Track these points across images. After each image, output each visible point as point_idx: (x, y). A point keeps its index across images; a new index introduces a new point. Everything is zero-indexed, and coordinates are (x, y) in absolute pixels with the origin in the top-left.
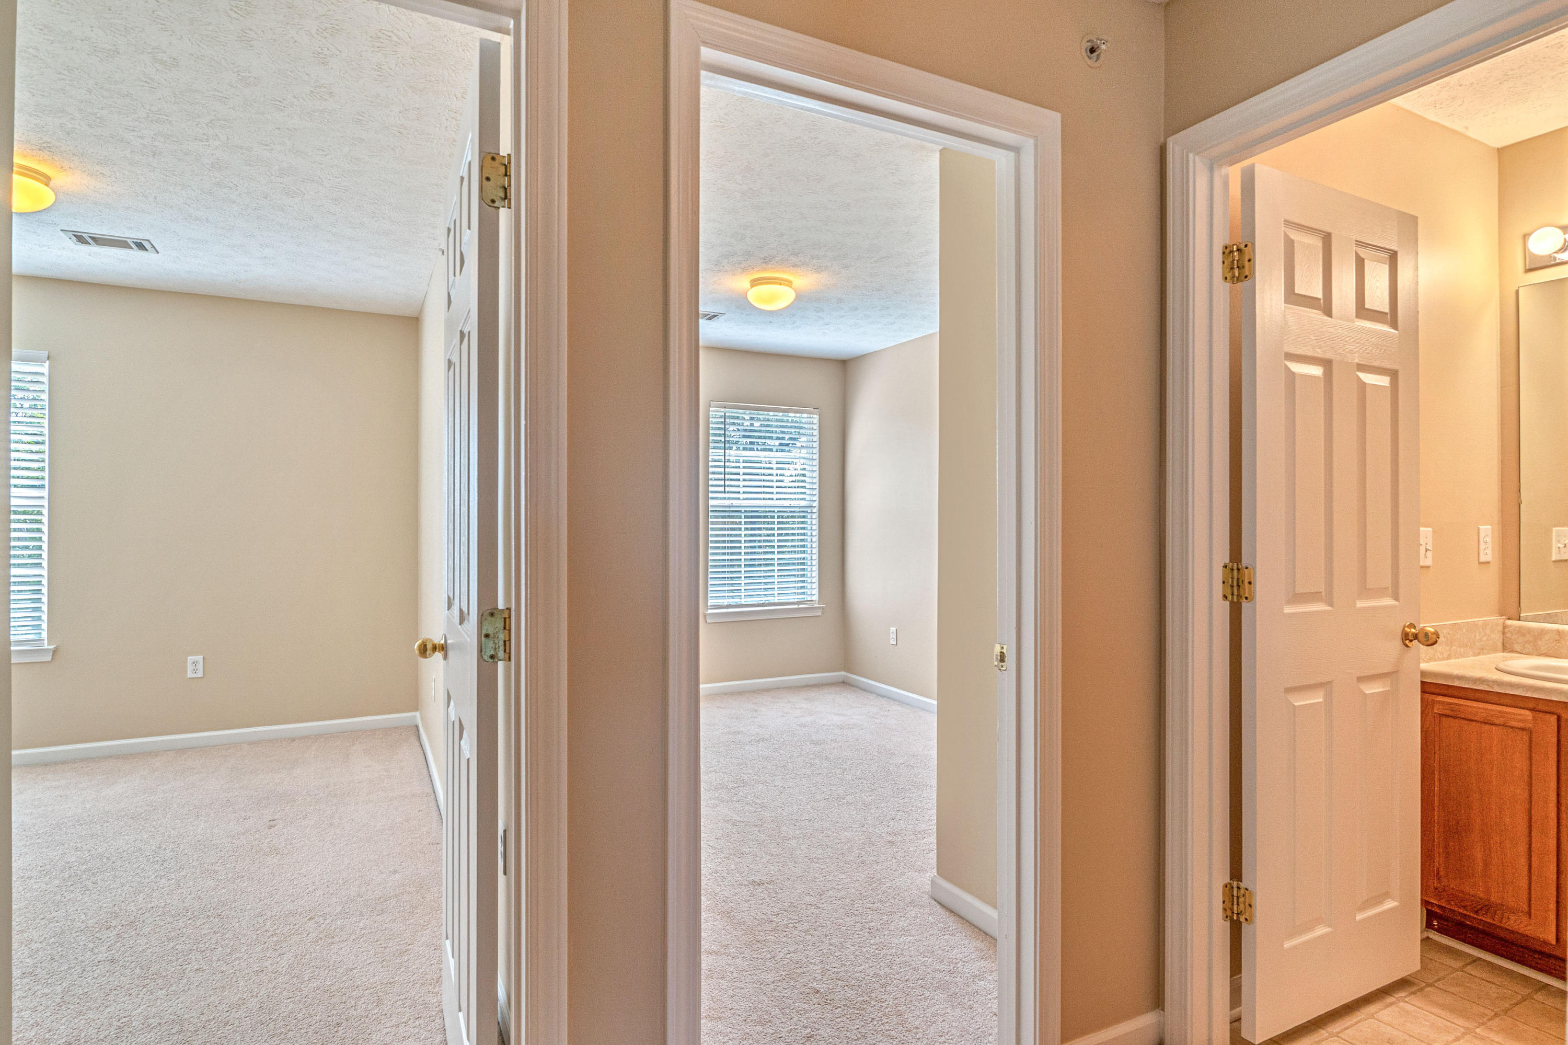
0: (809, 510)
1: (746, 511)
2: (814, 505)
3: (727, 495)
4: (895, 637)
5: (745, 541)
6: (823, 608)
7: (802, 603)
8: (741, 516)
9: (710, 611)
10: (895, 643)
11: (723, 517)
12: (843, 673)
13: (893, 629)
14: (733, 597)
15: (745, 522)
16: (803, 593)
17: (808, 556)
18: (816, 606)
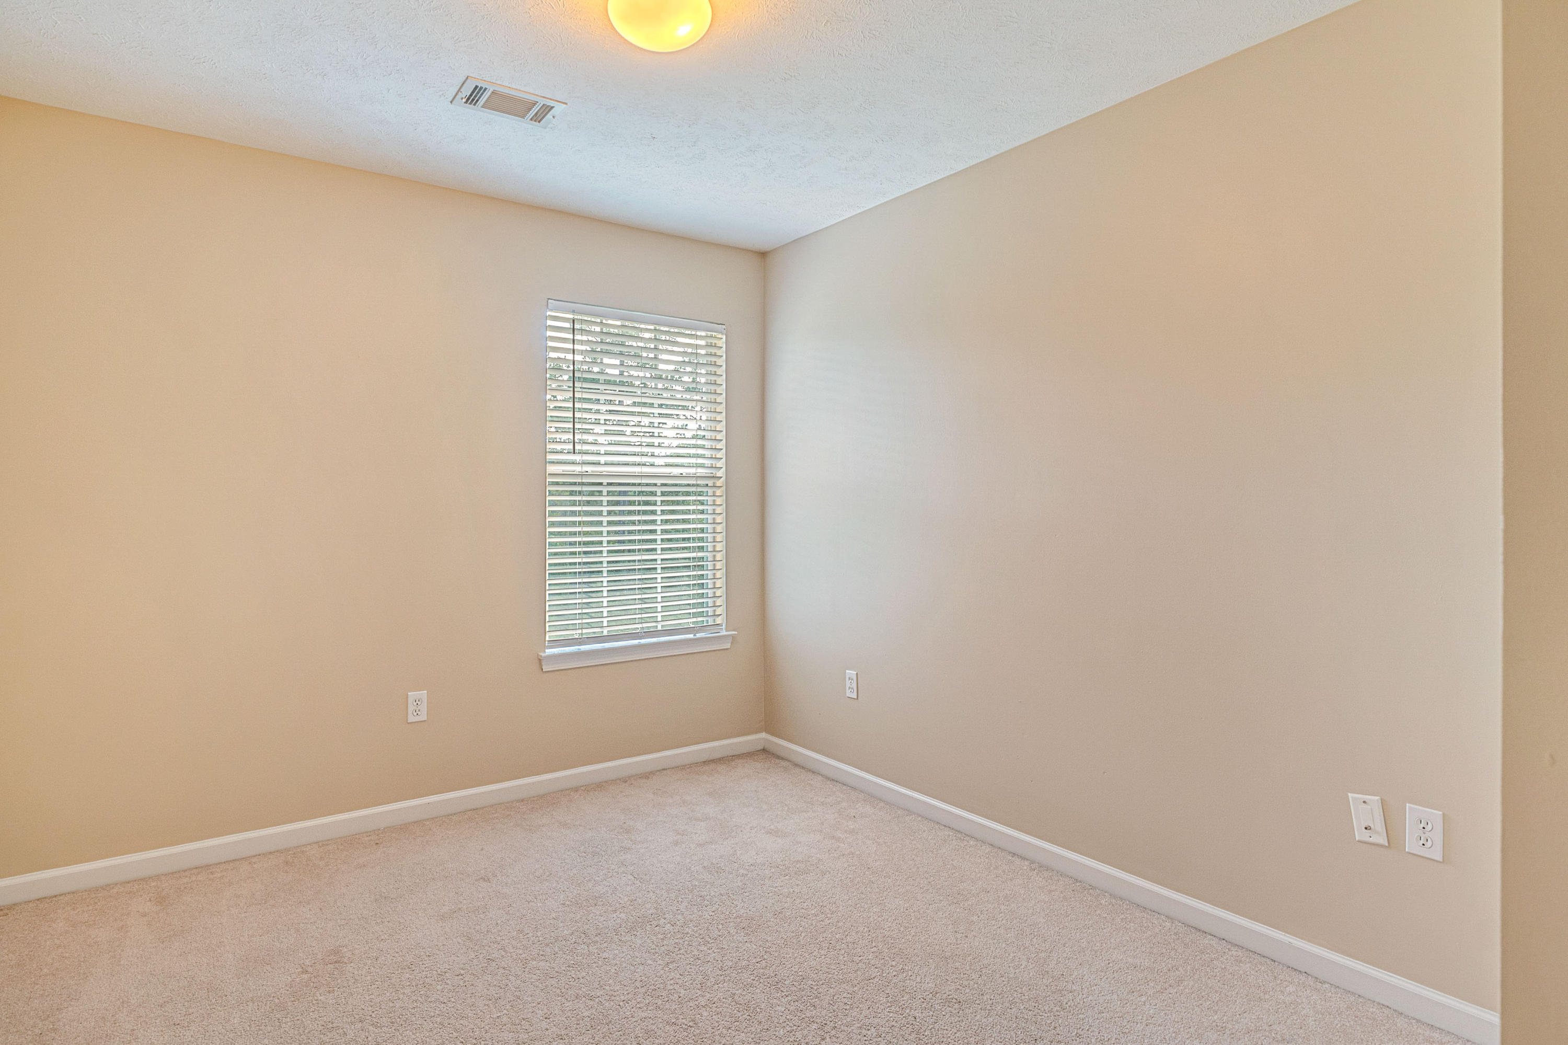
0: (710, 483)
1: (610, 484)
2: (719, 474)
3: (577, 458)
4: (854, 686)
5: (608, 532)
6: (733, 637)
7: (702, 628)
8: (601, 492)
9: (549, 651)
10: (855, 697)
11: (572, 493)
12: (763, 735)
13: (851, 673)
14: (590, 625)
15: (608, 501)
16: (701, 614)
17: (710, 556)
18: (724, 633)
